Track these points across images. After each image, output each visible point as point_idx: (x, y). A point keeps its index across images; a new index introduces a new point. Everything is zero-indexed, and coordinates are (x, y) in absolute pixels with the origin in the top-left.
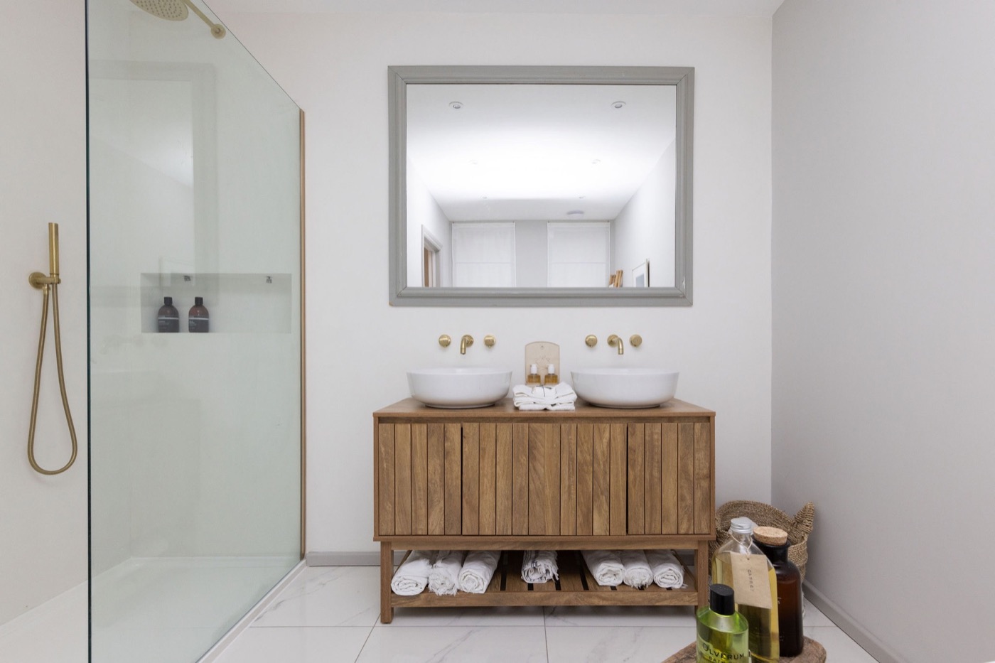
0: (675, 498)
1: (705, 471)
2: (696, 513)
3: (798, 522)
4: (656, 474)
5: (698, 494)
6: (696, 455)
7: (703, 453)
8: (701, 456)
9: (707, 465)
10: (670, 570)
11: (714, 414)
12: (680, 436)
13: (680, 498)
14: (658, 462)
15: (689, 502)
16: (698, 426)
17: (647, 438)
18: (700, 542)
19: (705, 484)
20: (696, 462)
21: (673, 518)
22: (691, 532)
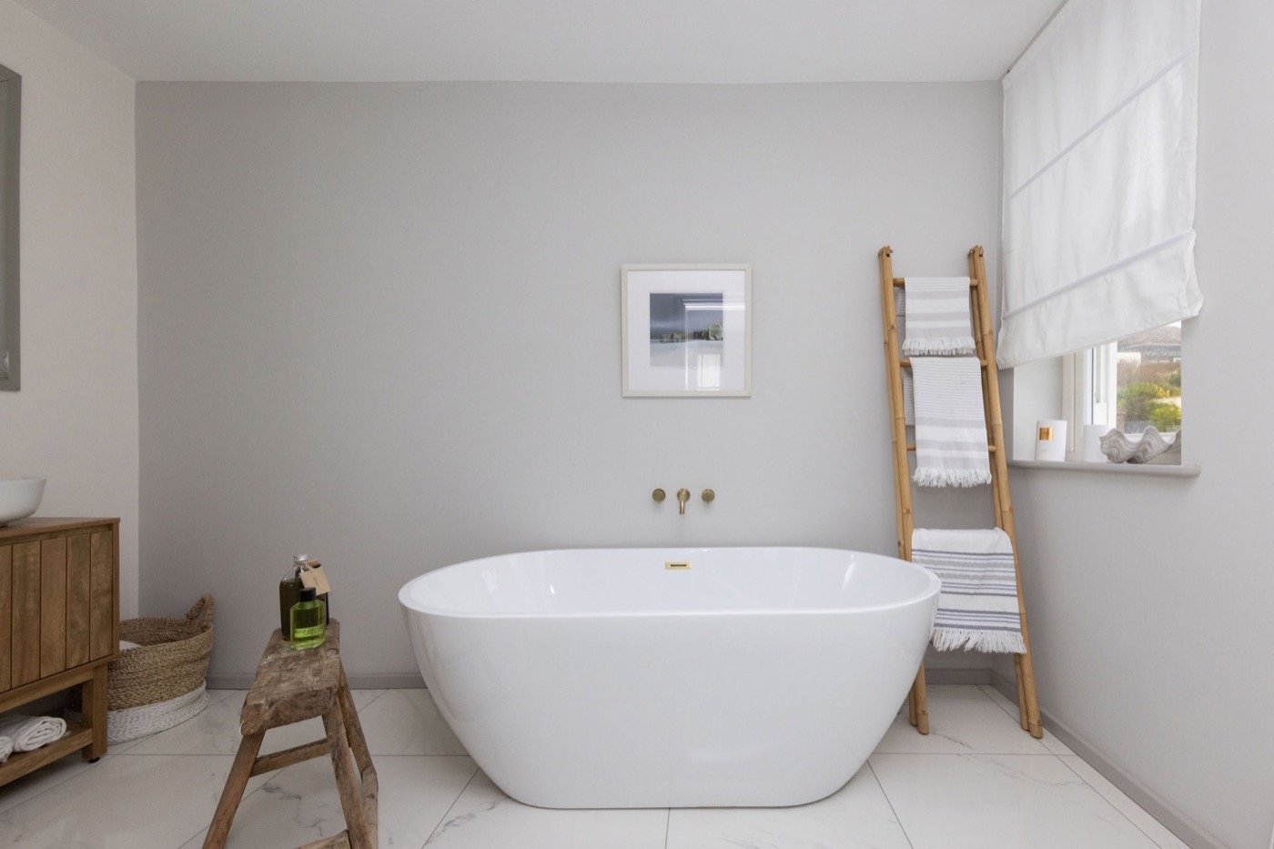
0: (62, 628)
1: (106, 586)
2: (92, 637)
3: (191, 619)
4: (31, 605)
5: (96, 614)
6: (94, 571)
7: (102, 566)
8: (101, 571)
9: (109, 578)
10: (44, 723)
11: (117, 521)
12: (70, 553)
13: (70, 625)
14: (35, 591)
15: (82, 625)
16: (96, 537)
17: (16, 563)
18: (96, 669)
19: (105, 600)
20: (94, 578)
21: (59, 653)
22: (86, 660)
